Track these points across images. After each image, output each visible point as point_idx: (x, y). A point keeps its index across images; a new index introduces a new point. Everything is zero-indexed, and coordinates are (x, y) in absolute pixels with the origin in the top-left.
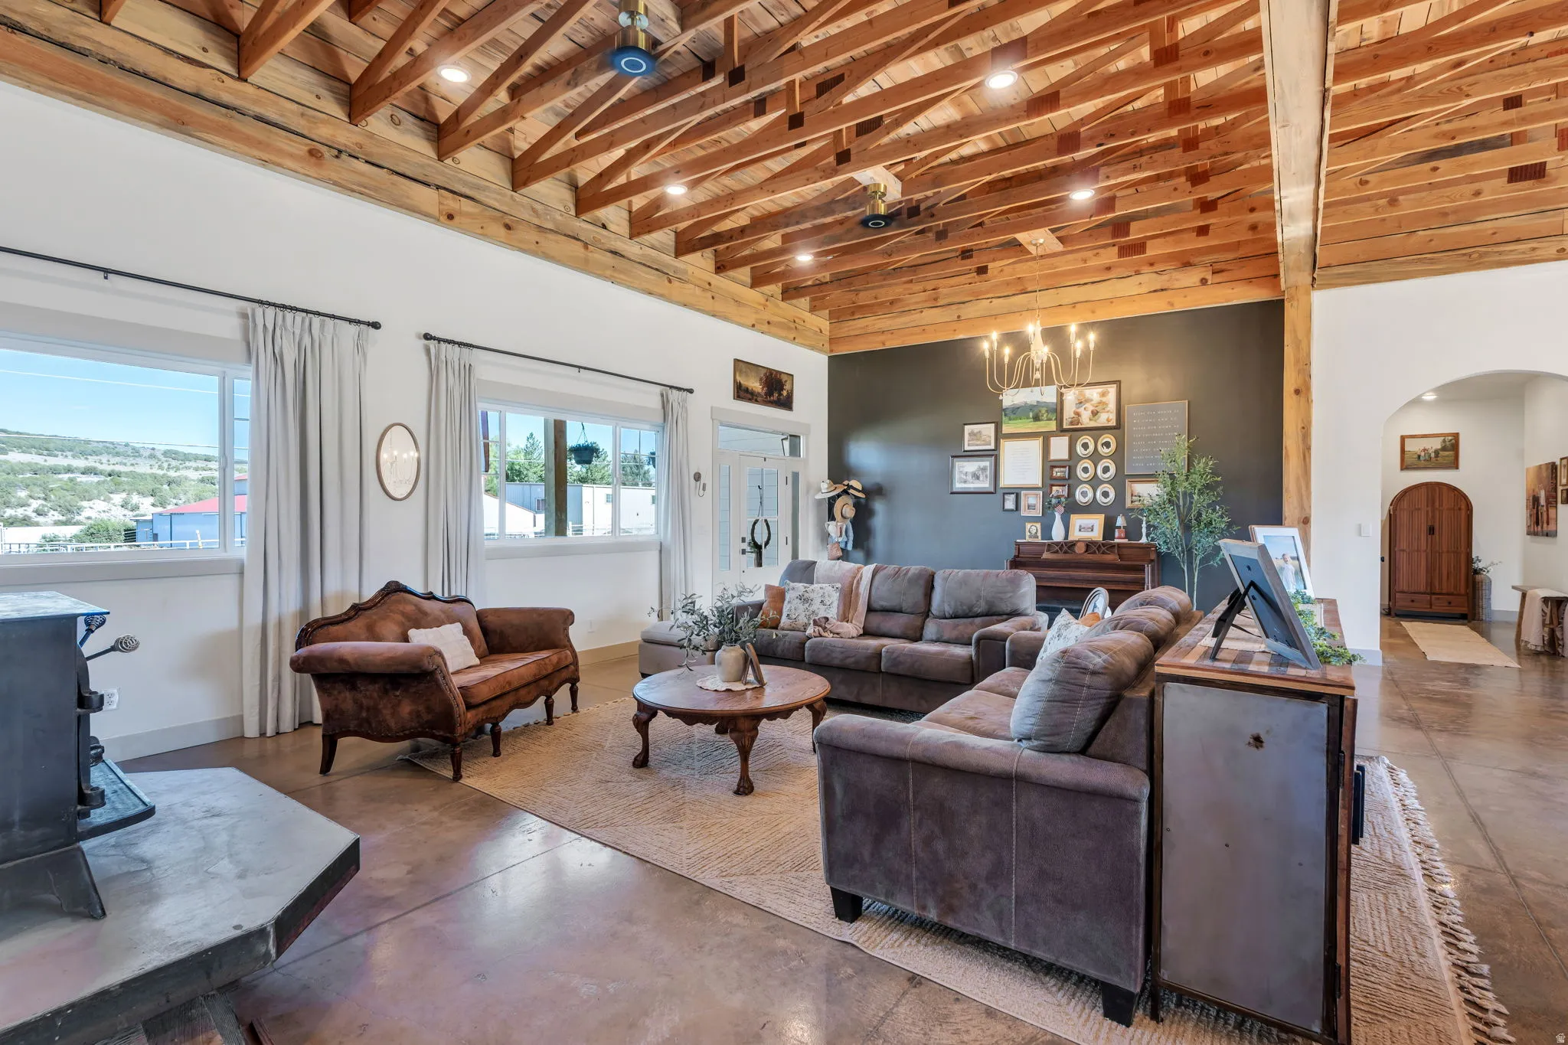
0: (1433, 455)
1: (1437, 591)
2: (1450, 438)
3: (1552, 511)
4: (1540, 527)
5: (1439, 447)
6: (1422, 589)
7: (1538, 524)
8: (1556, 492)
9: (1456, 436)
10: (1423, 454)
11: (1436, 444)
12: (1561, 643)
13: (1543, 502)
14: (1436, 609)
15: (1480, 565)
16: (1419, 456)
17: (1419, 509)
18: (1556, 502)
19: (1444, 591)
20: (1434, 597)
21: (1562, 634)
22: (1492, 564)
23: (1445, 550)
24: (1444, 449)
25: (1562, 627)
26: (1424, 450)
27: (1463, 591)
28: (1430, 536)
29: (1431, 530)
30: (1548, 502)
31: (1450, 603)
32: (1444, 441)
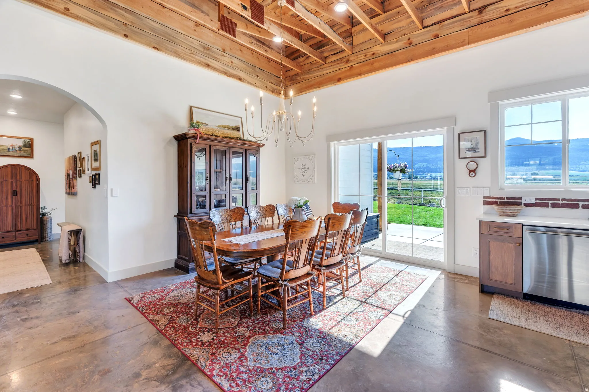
0: (18, 149)
1: (19, 229)
2: (28, 140)
3: (75, 181)
4: (70, 190)
5: (21, 144)
6: (10, 228)
7: (69, 189)
8: (77, 171)
9: (32, 140)
10: (11, 148)
11: (20, 143)
12: (78, 254)
13: (71, 177)
14: (19, 240)
15: (46, 211)
16: (9, 149)
17: (6, 181)
18: (77, 176)
19: (24, 228)
20: (17, 233)
21: (79, 250)
22: (52, 209)
23: (24, 204)
24: (25, 146)
25: (79, 246)
26: (12, 145)
27: (35, 227)
28: (14, 197)
29: (15, 193)
30: (73, 177)
31: (27, 235)
32: (25, 142)
